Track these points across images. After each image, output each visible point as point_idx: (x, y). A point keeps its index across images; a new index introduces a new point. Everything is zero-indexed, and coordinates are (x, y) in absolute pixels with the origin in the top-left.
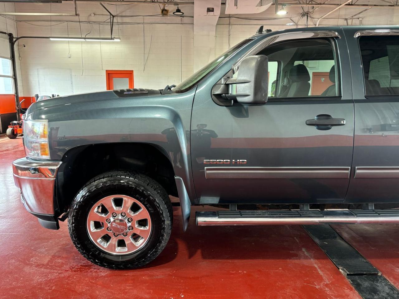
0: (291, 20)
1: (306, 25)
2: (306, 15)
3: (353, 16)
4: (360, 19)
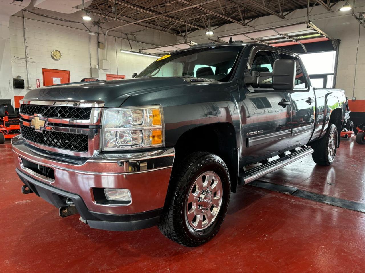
0: (84, 26)
1: (97, 33)
2: (97, 24)
3: (132, 33)
4: (135, 36)
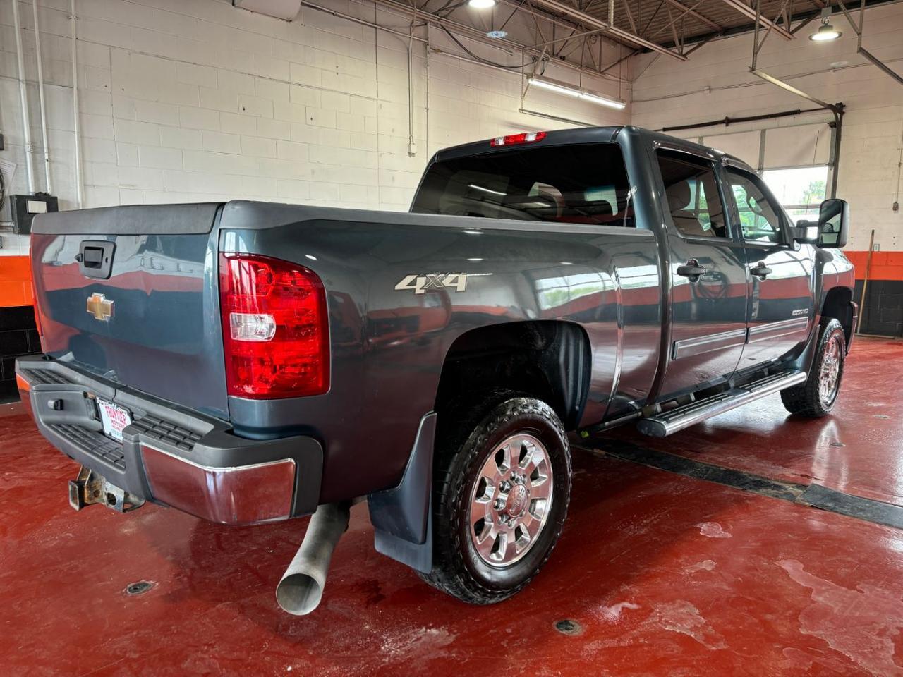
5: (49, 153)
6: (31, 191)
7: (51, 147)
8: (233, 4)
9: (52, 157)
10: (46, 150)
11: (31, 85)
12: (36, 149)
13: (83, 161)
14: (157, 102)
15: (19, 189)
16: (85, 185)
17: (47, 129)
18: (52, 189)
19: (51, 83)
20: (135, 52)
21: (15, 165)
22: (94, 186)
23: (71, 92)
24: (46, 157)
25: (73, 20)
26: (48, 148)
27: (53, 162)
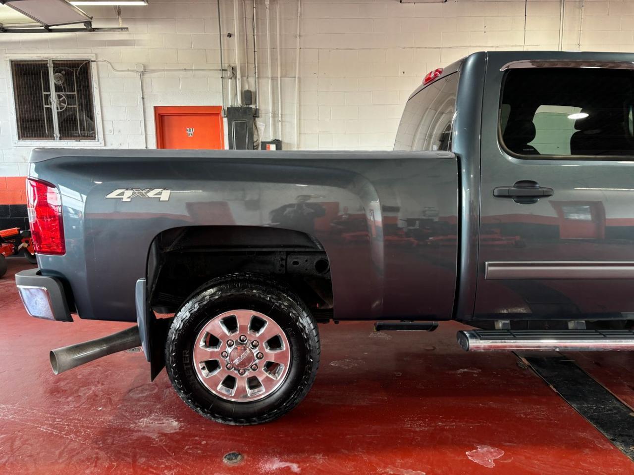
5: (282, 117)
6: (271, 139)
7: (283, 113)
8: (401, 2)
9: (284, 119)
10: (280, 115)
11: (274, 79)
12: (274, 115)
13: (299, 120)
14: (345, 78)
15: (267, 138)
16: (300, 134)
17: (281, 103)
18: (282, 137)
19: (285, 76)
20: (334, 49)
21: (265, 125)
22: (305, 134)
23: (295, 80)
24: (280, 119)
25: (298, 38)
26: (282, 115)
27: (284, 121)
